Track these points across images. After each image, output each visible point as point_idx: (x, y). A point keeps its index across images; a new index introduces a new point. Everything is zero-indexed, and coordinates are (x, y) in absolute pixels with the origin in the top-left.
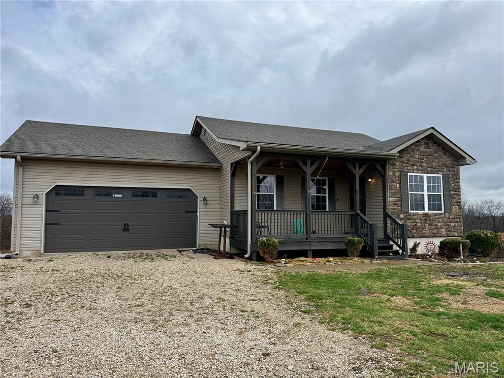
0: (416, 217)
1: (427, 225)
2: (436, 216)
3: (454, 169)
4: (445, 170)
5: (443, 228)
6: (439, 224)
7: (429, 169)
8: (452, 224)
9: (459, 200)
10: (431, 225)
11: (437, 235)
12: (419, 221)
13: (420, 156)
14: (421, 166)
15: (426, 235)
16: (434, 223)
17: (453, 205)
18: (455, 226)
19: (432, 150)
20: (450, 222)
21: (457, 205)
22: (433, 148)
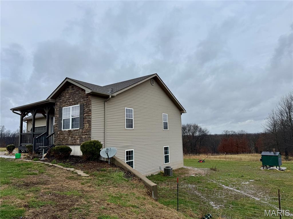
0: (65, 133)
1: (70, 138)
2: (75, 132)
5: (78, 139)
7: (73, 103)
9: (89, 120)
11: (75, 144)
12: (66, 135)
13: (69, 96)
14: (69, 102)
15: (69, 144)
16: (74, 136)
17: (85, 123)
20: (83, 135)
21: (88, 123)
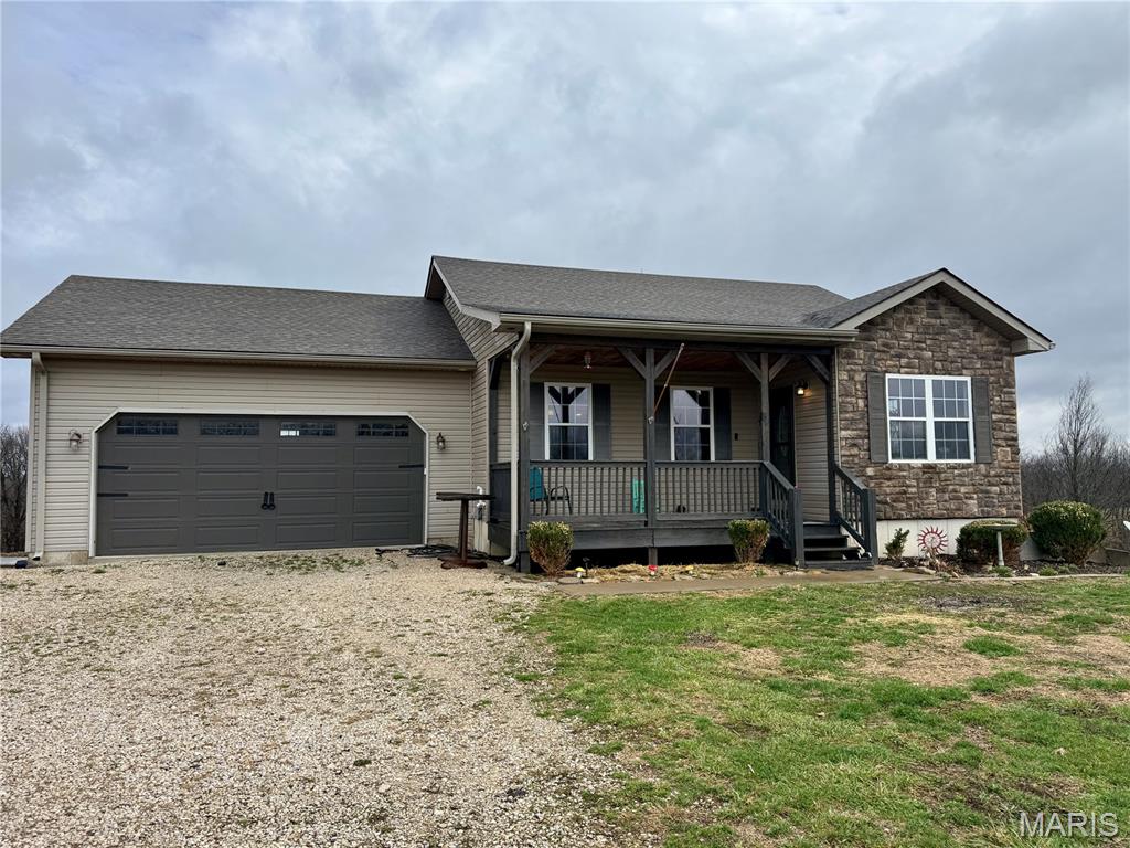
0: (905, 473)
1: (933, 491)
2: (956, 472)
3: (999, 363)
4: (978, 366)
6: (963, 490)
7: (939, 365)
8: (997, 489)
9: (1012, 435)
10: (941, 491)
11: (957, 514)
12: (914, 483)
13: (916, 336)
14: (918, 358)
15: (930, 515)
16: (951, 487)
17: (998, 446)
18: (1001, 493)
19: (944, 321)
20: (991, 484)
21: (1009, 446)
22: (947, 316)
